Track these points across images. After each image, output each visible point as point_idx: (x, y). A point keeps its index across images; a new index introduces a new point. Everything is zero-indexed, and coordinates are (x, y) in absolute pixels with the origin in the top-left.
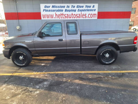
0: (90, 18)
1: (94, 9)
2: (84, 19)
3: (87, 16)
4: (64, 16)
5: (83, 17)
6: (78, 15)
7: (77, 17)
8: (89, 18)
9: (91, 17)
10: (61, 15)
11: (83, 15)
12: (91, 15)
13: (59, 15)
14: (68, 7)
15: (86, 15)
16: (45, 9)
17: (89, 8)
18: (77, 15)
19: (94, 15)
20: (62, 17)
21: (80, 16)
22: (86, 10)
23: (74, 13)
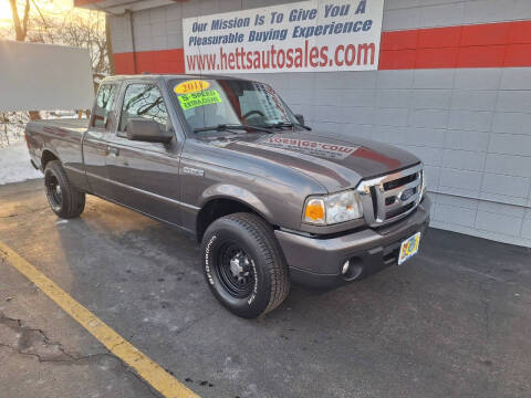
0: (345, 68)
1: (363, 18)
2: (319, 69)
3: (330, 55)
4: (245, 58)
5: (314, 60)
6: (294, 55)
7: (289, 63)
8: (340, 64)
9: (350, 59)
10: (237, 54)
11: (314, 53)
12: (350, 51)
13: (231, 54)
14: (259, 20)
15: (325, 52)
16: (194, 35)
17: (339, 20)
18: (290, 54)
19: (363, 51)
20: (240, 64)
21: (300, 57)
22: (327, 27)
23: (278, 44)
